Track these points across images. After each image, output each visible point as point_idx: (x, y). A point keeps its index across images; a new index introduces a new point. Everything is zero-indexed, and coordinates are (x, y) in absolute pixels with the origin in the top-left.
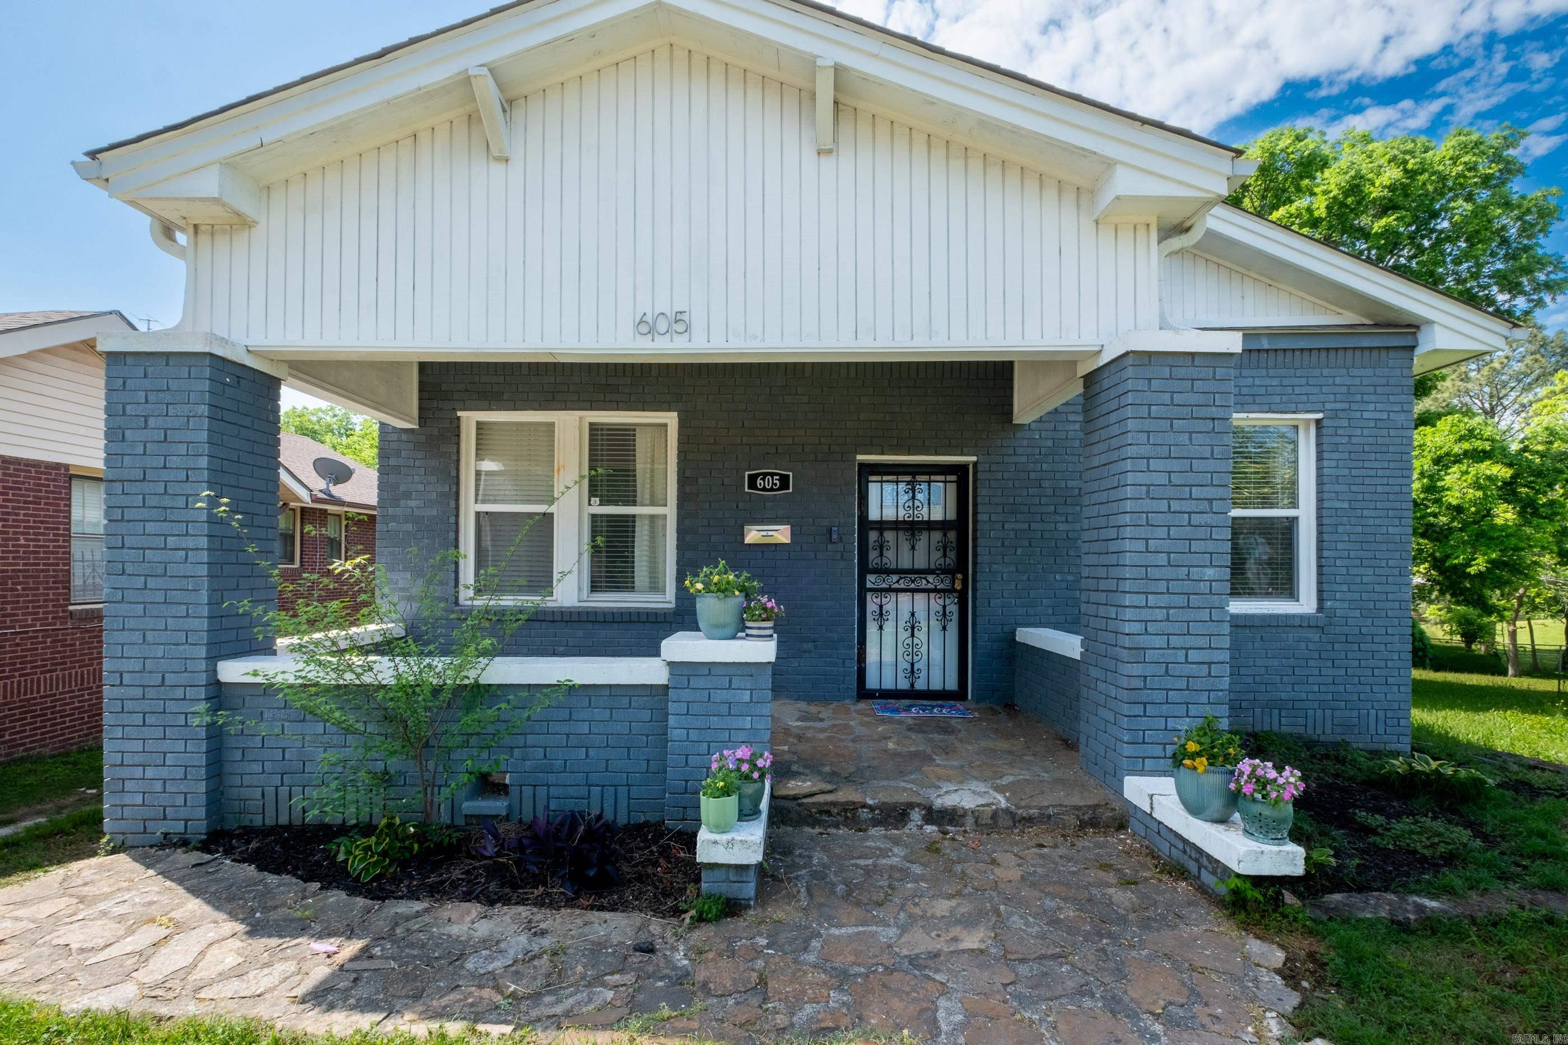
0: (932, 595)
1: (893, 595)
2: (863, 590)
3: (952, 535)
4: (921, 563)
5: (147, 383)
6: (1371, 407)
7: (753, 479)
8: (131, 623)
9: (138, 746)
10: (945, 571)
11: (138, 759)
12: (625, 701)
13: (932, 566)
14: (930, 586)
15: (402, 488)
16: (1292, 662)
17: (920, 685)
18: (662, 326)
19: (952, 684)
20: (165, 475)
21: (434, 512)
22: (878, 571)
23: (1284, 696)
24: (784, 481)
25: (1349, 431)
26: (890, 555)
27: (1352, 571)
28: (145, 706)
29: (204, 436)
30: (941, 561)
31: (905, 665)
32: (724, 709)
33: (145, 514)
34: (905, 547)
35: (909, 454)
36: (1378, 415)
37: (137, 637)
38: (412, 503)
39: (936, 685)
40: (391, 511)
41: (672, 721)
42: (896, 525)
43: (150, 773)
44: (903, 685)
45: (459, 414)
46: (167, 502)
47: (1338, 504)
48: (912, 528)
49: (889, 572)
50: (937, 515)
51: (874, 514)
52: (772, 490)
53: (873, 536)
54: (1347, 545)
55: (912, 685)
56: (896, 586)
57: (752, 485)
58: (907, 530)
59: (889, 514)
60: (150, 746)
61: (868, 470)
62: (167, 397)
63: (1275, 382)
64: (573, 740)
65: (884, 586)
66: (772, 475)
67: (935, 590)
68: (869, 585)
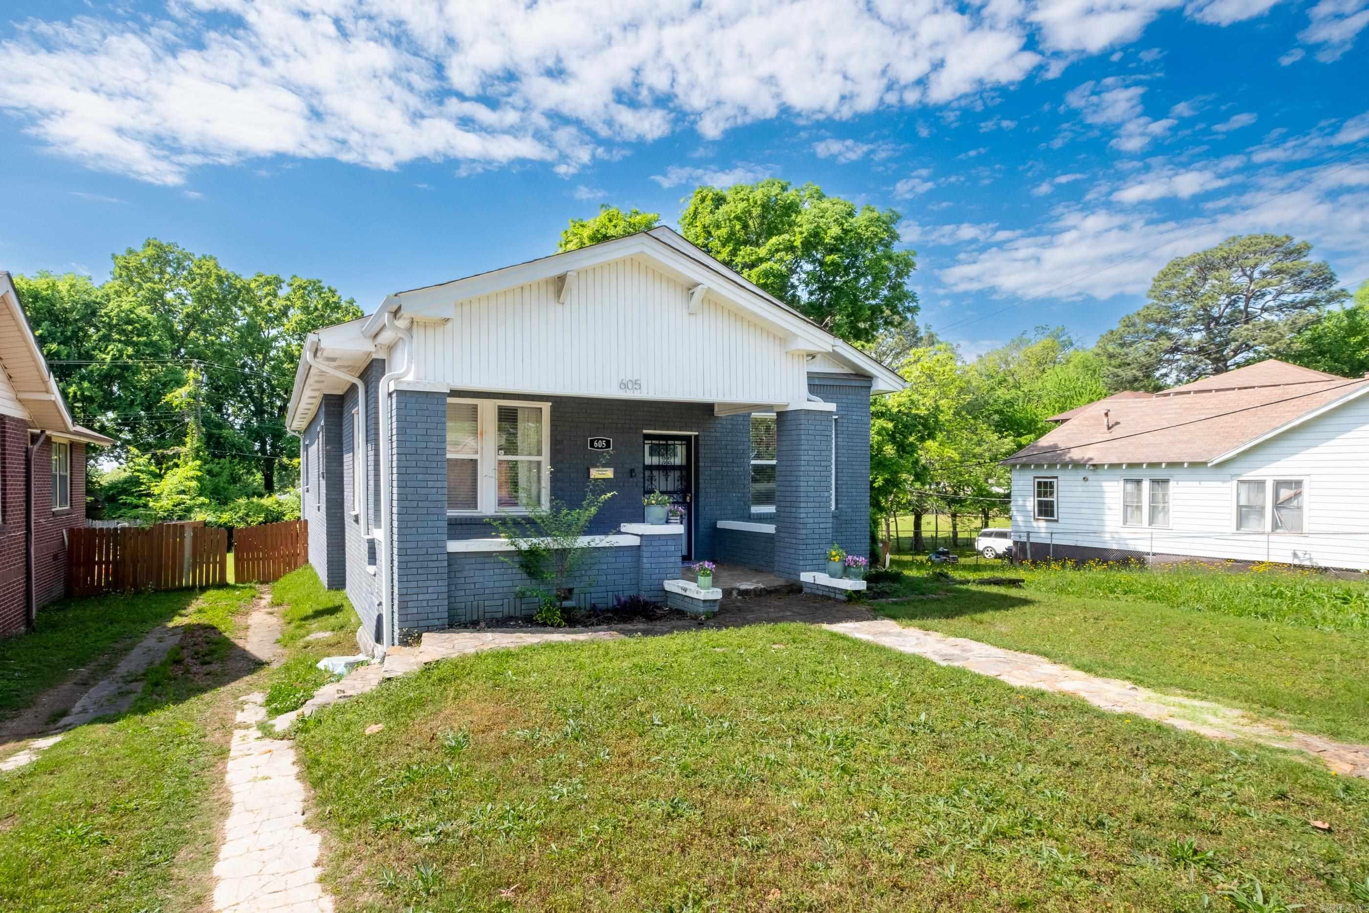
0: (676, 505)
3: (684, 473)
4: (670, 488)
5: (418, 407)
7: (592, 442)
9: (414, 584)
10: (681, 492)
11: (415, 591)
13: (676, 490)
20: (427, 452)
22: (650, 491)
24: (608, 443)
26: (656, 483)
28: (418, 565)
30: (680, 487)
33: (416, 470)
34: (663, 479)
35: (668, 430)
37: (413, 531)
42: (658, 468)
43: (421, 597)
46: (428, 464)
48: (665, 469)
50: (678, 462)
51: (647, 462)
52: (602, 448)
53: (647, 473)
57: (592, 445)
58: (663, 470)
59: (655, 461)
60: (420, 584)
61: (645, 438)
62: (427, 413)
66: (601, 440)
67: (677, 502)
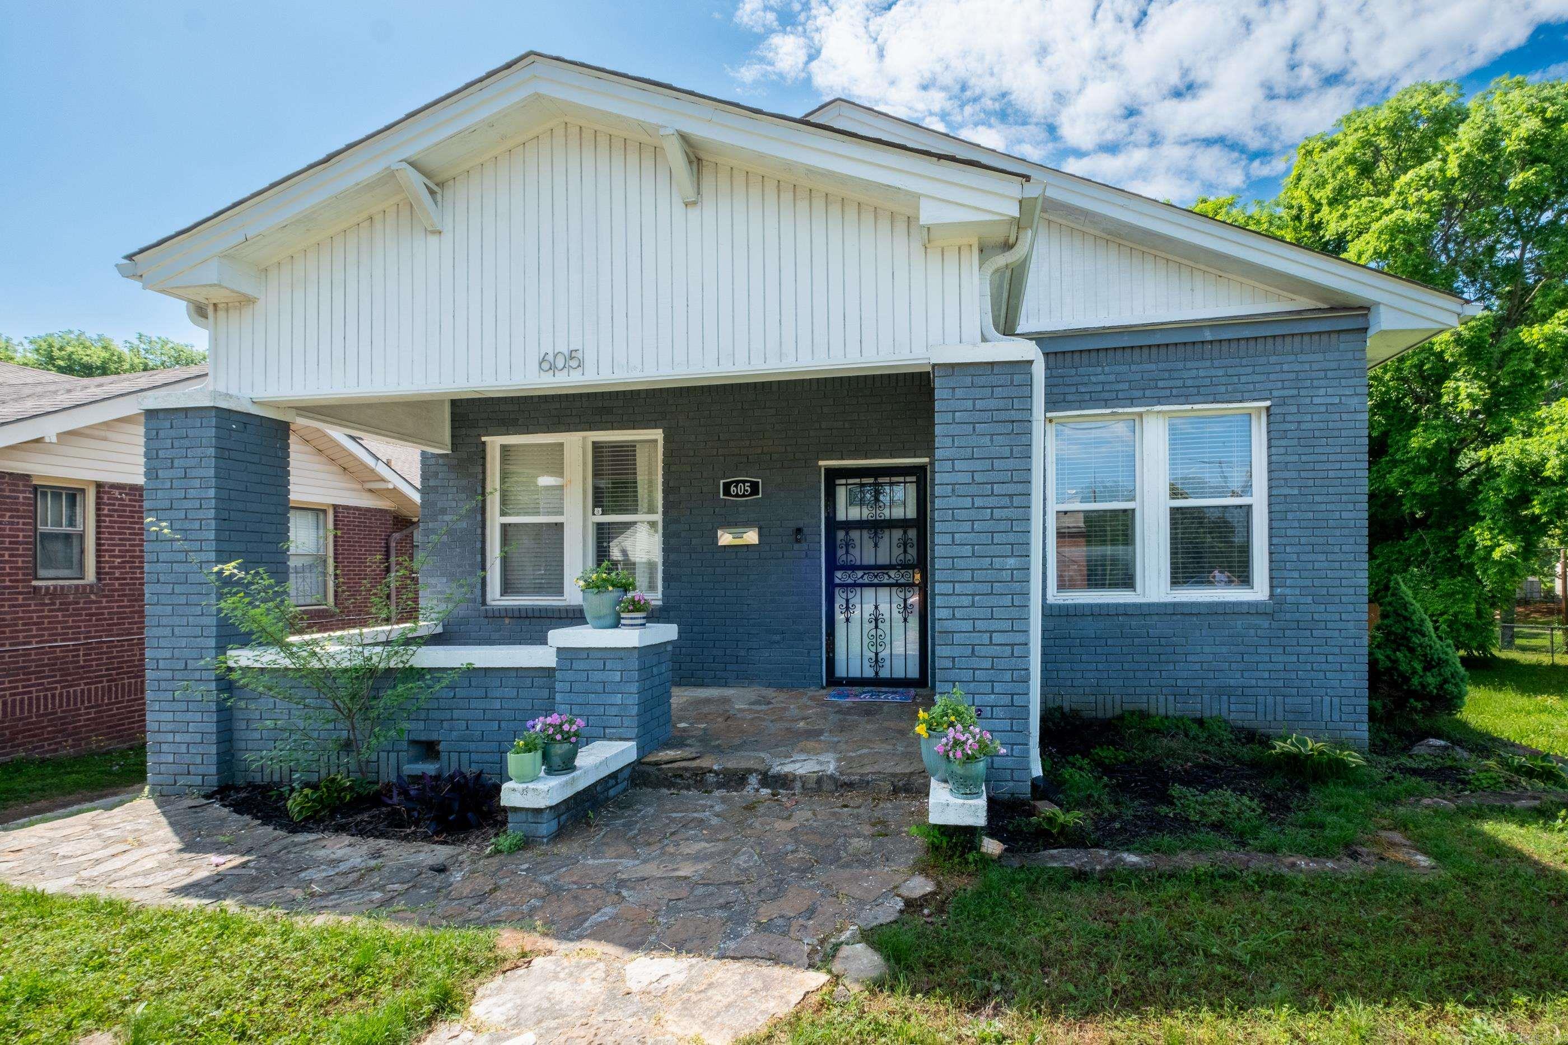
0: (894, 589)
1: (858, 589)
2: (831, 586)
3: (912, 533)
4: (883, 559)
5: (173, 433)
6: (1322, 392)
7: (728, 486)
8: (164, 621)
9: (169, 716)
10: (904, 566)
11: (170, 727)
12: (529, 681)
13: (894, 562)
14: (891, 581)
15: (439, 505)
16: (1242, 649)
17: (885, 673)
18: (560, 364)
19: (914, 672)
20: (186, 504)
21: (465, 525)
22: (844, 568)
23: (1232, 682)
24: (755, 487)
25: (1298, 417)
26: (855, 552)
27: (1303, 557)
28: (174, 685)
29: (212, 472)
30: (902, 557)
31: (869, 654)
32: (599, 688)
34: (869, 544)
35: (866, 458)
36: (1329, 400)
37: (168, 631)
38: (447, 518)
39: (899, 673)
40: (431, 525)
41: (558, 697)
42: (860, 525)
43: (178, 738)
44: (869, 673)
45: (484, 439)
46: (187, 525)
47: (1286, 491)
48: (876, 527)
49: (854, 568)
50: (898, 513)
51: (841, 516)
52: (744, 496)
53: (841, 535)
54: (1297, 532)
55: (877, 673)
56: (860, 581)
57: (727, 492)
58: (869, 529)
59: (855, 513)
60: (179, 716)
61: (833, 475)
62: (186, 443)
63: (1221, 372)
64: (489, 715)
65: (849, 581)
66: (744, 482)
67: (897, 585)
68: (837, 581)
